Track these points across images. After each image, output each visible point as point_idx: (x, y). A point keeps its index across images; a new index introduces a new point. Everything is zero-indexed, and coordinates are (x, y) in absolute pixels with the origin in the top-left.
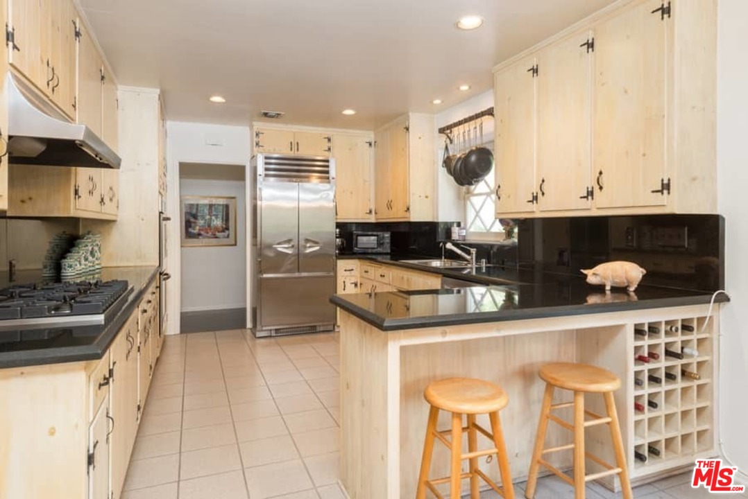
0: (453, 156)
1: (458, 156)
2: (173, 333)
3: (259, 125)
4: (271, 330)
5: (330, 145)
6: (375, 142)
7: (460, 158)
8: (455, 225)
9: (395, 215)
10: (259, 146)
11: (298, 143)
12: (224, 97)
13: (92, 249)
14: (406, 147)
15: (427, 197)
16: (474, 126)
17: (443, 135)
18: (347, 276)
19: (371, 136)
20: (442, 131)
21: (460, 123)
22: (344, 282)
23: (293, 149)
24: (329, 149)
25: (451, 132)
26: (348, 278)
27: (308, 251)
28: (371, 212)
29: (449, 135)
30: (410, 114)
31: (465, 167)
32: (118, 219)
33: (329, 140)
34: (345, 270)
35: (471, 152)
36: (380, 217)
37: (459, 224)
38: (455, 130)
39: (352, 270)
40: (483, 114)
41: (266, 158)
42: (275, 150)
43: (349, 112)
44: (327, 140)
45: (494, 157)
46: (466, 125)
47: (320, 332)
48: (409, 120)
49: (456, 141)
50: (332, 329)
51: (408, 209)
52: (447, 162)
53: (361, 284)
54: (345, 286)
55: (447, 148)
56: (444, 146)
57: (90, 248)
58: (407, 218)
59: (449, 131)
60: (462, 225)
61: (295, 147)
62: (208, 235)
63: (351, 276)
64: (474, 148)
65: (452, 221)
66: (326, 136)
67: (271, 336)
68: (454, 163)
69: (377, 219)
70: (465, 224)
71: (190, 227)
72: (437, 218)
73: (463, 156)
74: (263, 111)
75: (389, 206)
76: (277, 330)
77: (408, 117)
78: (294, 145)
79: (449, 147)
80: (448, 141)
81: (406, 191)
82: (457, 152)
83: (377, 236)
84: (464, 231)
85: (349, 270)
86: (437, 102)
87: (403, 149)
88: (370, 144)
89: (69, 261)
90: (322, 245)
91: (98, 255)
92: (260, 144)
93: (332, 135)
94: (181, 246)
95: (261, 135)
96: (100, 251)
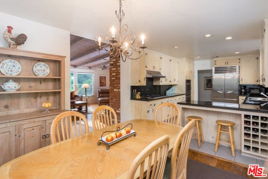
3: (215, 59)
5: (240, 61)
11: (228, 62)
19: (258, 56)
23: (226, 64)
27: (228, 93)
28: (257, 81)
32: (178, 84)
34: (242, 99)
41: (215, 68)
42: (220, 65)
66: (238, 58)
71: (208, 85)
74: (213, 57)
83: (259, 89)
88: (258, 58)
89: (167, 92)
90: (233, 91)
91: (174, 91)
92: (216, 64)
93: (241, 58)
94: (205, 90)
95: (216, 62)
96: (175, 90)
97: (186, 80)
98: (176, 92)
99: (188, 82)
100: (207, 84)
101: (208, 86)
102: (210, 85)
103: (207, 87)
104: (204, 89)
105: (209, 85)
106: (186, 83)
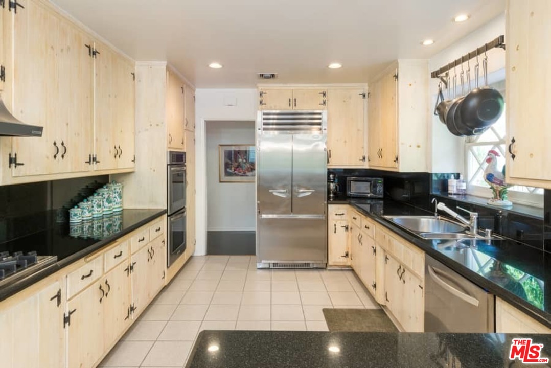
0: (448, 101)
1: (454, 101)
2: (200, 255)
3: (264, 86)
4: (269, 264)
5: (325, 99)
6: (369, 93)
7: (455, 104)
8: (452, 177)
9: (385, 164)
10: (262, 104)
11: (295, 100)
12: (221, 64)
13: (109, 196)
14: (395, 95)
15: (418, 146)
16: (476, 64)
17: (435, 79)
18: (339, 220)
19: (365, 88)
20: (435, 75)
21: (456, 63)
22: (335, 225)
23: (291, 105)
24: (324, 103)
25: (447, 75)
26: (339, 222)
27: (301, 195)
28: (364, 159)
29: (445, 79)
30: (399, 61)
31: (462, 113)
32: (136, 170)
33: (324, 94)
34: (336, 215)
35: (471, 96)
36: (372, 165)
37: (457, 176)
38: (451, 72)
39: (343, 214)
40: (487, 47)
41: (264, 114)
42: (275, 107)
43: (335, 66)
44: (322, 94)
45: (505, 99)
46: (465, 64)
47: (313, 268)
48: (398, 68)
49: (451, 85)
50: (325, 267)
51: (397, 159)
52: (440, 109)
53: (351, 229)
54: (335, 229)
55: (440, 92)
56: (437, 91)
57: (106, 196)
58: (396, 168)
59: (444, 74)
60: (462, 177)
61: (292, 103)
62: (240, 174)
63: (342, 220)
64: (475, 91)
65: (449, 172)
66: (322, 92)
67: (269, 268)
68: (447, 109)
69: (370, 166)
70: (466, 176)
71: (228, 168)
72: (431, 169)
73: (460, 101)
74: (260, 73)
75: (380, 155)
76: (274, 264)
77: (397, 63)
78: (293, 102)
79: (443, 92)
80: (443, 85)
81: (395, 140)
82: (453, 97)
83: (370, 182)
84: (464, 184)
85: (341, 215)
86: (428, 42)
87: (392, 98)
88: (364, 96)
89: (75, 211)
90: (314, 191)
91: (118, 200)
92: (263, 102)
93: (327, 90)
94: (220, 182)
95: (264, 95)
96: (121, 198)
97: (170, 152)
98: (126, 207)
99: (178, 159)
100: (227, 165)
101: (228, 170)
102: (233, 168)
103: (228, 174)
104: (218, 181)
105: (231, 169)
106: (171, 165)
